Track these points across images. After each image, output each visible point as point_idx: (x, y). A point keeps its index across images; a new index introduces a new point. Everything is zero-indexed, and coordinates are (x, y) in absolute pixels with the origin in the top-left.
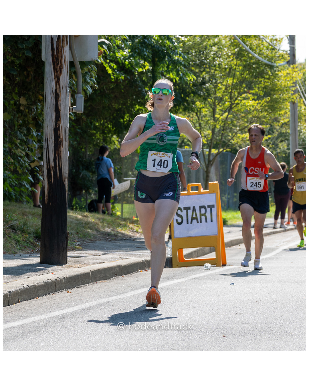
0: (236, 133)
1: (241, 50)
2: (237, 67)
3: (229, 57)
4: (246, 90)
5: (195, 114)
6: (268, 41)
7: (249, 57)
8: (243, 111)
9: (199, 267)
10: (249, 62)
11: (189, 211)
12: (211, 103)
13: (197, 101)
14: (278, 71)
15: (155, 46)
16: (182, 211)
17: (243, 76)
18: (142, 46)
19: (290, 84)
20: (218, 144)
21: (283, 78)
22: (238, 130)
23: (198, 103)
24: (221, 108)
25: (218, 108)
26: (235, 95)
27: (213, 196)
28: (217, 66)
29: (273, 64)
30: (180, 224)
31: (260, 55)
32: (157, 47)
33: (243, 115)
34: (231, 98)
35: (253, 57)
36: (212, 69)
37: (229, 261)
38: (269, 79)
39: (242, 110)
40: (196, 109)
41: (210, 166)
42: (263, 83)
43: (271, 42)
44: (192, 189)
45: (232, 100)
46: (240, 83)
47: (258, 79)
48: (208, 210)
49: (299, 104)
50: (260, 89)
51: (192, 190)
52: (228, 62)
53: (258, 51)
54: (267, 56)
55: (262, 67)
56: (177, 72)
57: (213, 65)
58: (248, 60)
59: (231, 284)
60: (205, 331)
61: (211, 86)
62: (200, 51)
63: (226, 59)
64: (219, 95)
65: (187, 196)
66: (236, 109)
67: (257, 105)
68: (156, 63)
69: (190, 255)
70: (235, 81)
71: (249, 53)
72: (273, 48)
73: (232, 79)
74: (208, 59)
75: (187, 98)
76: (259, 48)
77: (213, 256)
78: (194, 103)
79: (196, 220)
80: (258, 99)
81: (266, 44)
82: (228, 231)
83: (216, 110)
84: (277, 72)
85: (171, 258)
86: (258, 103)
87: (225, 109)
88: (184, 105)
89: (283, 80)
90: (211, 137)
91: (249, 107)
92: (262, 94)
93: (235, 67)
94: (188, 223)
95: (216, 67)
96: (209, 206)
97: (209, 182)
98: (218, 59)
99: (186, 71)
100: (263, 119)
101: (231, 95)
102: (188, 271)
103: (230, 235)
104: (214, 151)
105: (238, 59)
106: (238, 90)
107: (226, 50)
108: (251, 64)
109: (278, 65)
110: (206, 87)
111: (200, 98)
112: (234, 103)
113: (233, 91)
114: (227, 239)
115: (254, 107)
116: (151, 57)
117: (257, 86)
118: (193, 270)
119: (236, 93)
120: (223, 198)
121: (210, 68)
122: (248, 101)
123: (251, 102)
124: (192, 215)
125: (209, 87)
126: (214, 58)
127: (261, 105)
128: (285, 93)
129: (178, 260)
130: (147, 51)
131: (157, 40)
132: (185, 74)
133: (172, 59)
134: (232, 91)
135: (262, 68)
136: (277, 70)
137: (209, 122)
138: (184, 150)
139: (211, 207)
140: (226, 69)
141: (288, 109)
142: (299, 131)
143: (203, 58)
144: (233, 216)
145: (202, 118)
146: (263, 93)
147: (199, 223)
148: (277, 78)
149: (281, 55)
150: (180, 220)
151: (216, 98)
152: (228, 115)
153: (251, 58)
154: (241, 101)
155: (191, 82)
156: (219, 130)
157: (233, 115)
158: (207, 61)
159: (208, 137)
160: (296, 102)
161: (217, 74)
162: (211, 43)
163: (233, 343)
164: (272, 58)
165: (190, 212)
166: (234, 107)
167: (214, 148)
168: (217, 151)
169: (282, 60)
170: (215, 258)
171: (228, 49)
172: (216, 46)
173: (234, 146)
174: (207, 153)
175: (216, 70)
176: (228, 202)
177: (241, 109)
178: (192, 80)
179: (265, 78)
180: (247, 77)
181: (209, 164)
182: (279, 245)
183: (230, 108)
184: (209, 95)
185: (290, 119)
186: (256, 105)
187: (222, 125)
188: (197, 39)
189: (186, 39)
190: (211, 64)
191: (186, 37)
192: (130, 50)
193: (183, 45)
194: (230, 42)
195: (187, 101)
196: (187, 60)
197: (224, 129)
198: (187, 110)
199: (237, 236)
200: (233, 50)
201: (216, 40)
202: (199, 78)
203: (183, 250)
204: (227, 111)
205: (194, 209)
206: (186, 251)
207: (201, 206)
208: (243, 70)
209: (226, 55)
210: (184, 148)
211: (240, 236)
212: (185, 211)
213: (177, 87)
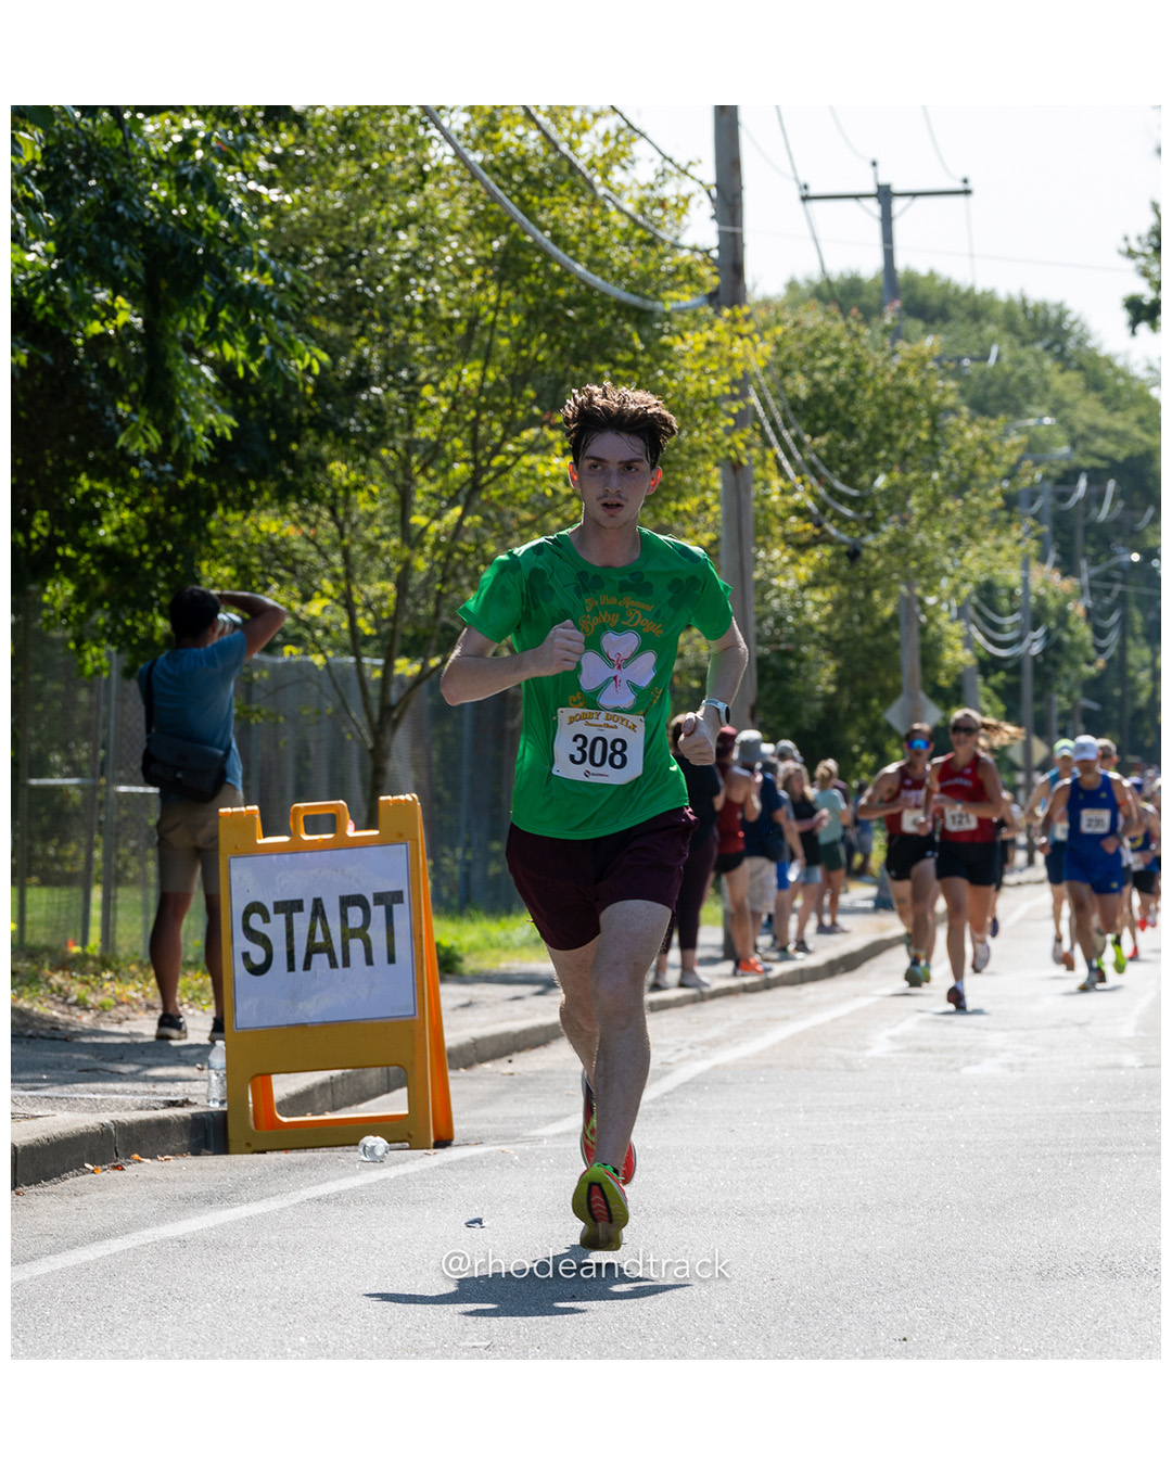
1: (515, 244)
2: (500, 317)
4: (536, 410)
5: (326, 514)
6: (629, 207)
7: (549, 274)
8: (524, 500)
9: (338, 1152)
10: (552, 297)
11: (296, 916)
12: (392, 466)
13: (332, 459)
14: (670, 333)
15: (159, 231)
16: (266, 919)
17: (524, 353)
18: (102, 230)
19: (718, 386)
20: (426, 638)
21: (688, 363)
23: (337, 468)
24: (433, 488)
25: (423, 488)
26: (492, 434)
27: (398, 855)
28: (418, 310)
29: (649, 305)
30: (258, 970)
31: (596, 269)
32: (165, 234)
33: (526, 515)
34: (475, 444)
35: (568, 273)
36: (398, 326)
37: (463, 1127)
38: (632, 366)
39: (523, 495)
40: (328, 493)
41: (388, 731)
43: (644, 214)
44: (313, 824)
45: (480, 454)
46: (513, 386)
47: (585, 364)
48: (378, 912)
49: (758, 472)
51: (307, 833)
52: (464, 293)
53: (585, 250)
54: (625, 271)
55: (603, 316)
56: (253, 335)
57: (400, 308)
58: (546, 287)
59: (470, 1224)
61: (394, 394)
62: (347, 251)
63: (455, 281)
64: (424, 432)
65: (287, 857)
66: (495, 493)
68: (161, 297)
69: (301, 1101)
70: (491, 375)
71: (548, 258)
72: (648, 236)
73: (478, 364)
74: (379, 281)
75: (294, 447)
76: (589, 238)
77: (395, 1104)
78: (320, 463)
79: (325, 956)
81: (623, 223)
82: (464, 1001)
83: (414, 493)
84: (665, 339)
85: (224, 1114)
87: (452, 493)
88: (278, 475)
89: (692, 371)
90: (393, 607)
91: (553, 485)
93: (491, 316)
94: (291, 968)
95: (413, 318)
96: (380, 898)
97: (382, 798)
98: (423, 282)
99: (286, 334)
102: (290, 1167)
103: (469, 1016)
104: (406, 667)
105: (506, 284)
106: (506, 414)
107: (454, 245)
108: (560, 306)
109: (668, 307)
110: (372, 398)
111: (344, 446)
112: (489, 467)
113: (484, 417)
114: (458, 1031)
116: (140, 275)
118: (314, 1165)
119: (496, 426)
120: (446, 861)
121: (386, 320)
122: (546, 459)
123: (557, 464)
124: (312, 935)
125: (383, 398)
126: (403, 279)
128: (699, 426)
129: (252, 1123)
130: (126, 250)
131: (167, 201)
132: (285, 344)
133: (229, 284)
134: (478, 416)
135: (603, 324)
136: (666, 330)
137: (384, 545)
138: (279, 660)
139: (389, 900)
140: (450, 322)
141: (714, 491)
142: (759, 582)
143: (359, 278)
144: (487, 939)
145: (354, 526)
147: (341, 969)
148: (665, 363)
149: (683, 269)
150: (258, 956)
151: (411, 446)
152: (462, 518)
153: (559, 281)
154: (517, 456)
155: (310, 380)
156: (429, 579)
157: (486, 518)
158: (374, 290)
159: (381, 610)
160: (745, 461)
161: (415, 347)
162: (392, 216)
164: (645, 280)
165: (301, 922)
166: (490, 482)
167: (406, 653)
168: (416, 668)
169: (687, 287)
170: (406, 1112)
171: (464, 241)
172: (412, 227)
174: (378, 674)
175: (412, 329)
176: (466, 877)
177: (518, 490)
178: (316, 370)
179: (616, 364)
180: (540, 357)
181: (385, 719)
182: (672, 1060)
183: (474, 485)
184: (383, 433)
185: (722, 534)
187: (436, 558)
188: (336, 200)
189: (288, 199)
190: (393, 303)
191: (287, 191)
192: (51, 246)
193: (276, 223)
194: (471, 212)
195: (291, 459)
196: (293, 288)
197: (447, 572)
198: (292, 497)
199: (501, 1021)
200: (483, 246)
201: (413, 204)
202: (342, 360)
203: (275, 1078)
204: (462, 498)
205: (318, 908)
206: (284, 1086)
207: (349, 897)
208: (527, 330)
209: (452, 268)
210: (282, 654)
211: (514, 1019)
212: (282, 917)
213: (252, 401)
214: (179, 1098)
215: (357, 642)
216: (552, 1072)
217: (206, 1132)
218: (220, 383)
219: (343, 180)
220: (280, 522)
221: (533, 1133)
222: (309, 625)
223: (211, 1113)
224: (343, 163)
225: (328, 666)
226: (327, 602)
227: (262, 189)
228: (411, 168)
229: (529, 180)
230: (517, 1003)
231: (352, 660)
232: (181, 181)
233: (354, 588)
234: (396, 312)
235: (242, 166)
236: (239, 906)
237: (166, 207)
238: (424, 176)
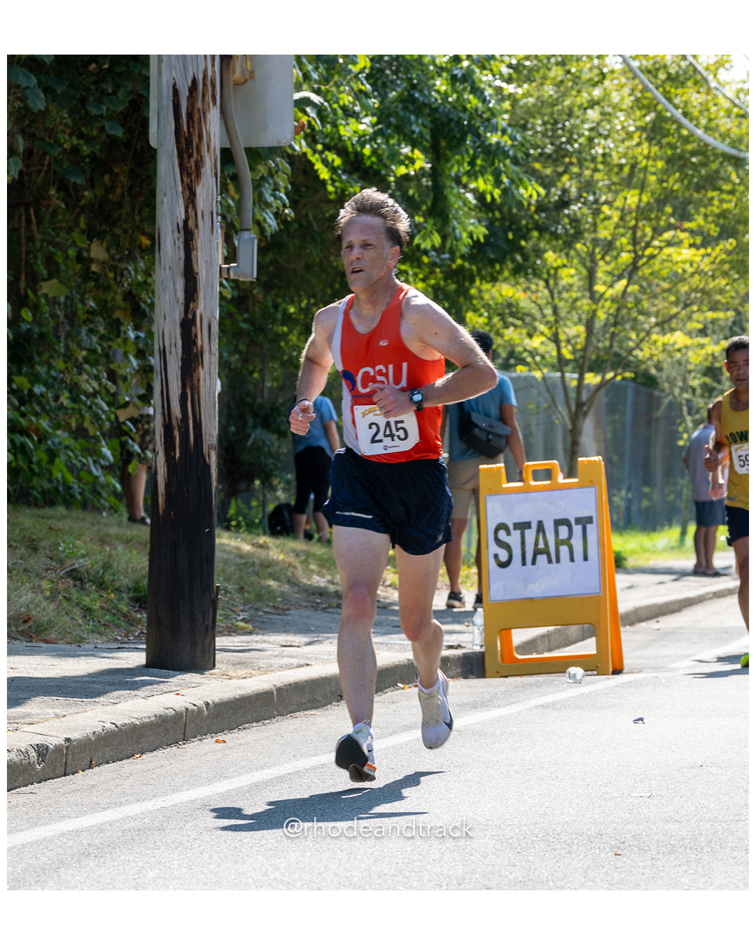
0: (648, 333)
1: (660, 118)
2: (650, 163)
3: (630, 136)
4: (672, 220)
5: (542, 283)
6: (731, 95)
7: (681, 136)
8: (665, 275)
9: (553, 677)
10: (682, 150)
11: (527, 531)
12: (583, 255)
13: (545, 251)
15: (440, 110)
16: (509, 533)
17: (665, 185)
18: (405, 108)
20: (603, 361)
22: (652, 325)
23: (550, 256)
24: (609, 268)
25: (602, 269)
26: (645, 235)
27: (590, 494)
28: (600, 159)
29: (742, 155)
30: (503, 565)
31: (710, 132)
32: (444, 112)
33: (665, 285)
34: (634, 242)
35: (692, 135)
36: (587, 168)
37: (629, 662)
38: (732, 192)
39: (664, 273)
40: (545, 271)
41: (581, 417)
42: (716, 202)
43: (739, 98)
44: (537, 475)
45: (638, 248)
46: (658, 204)
47: (703, 192)
48: (577, 529)
50: (710, 219)
51: (535, 480)
52: (628, 148)
53: (703, 121)
54: (728, 133)
55: (714, 161)
56: (497, 175)
57: (588, 157)
58: (679, 144)
59: (636, 721)
60: (569, 841)
61: (585, 210)
62: (556, 122)
63: (623, 141)
64: (604, 233)
65: (521, 495)
66: (647, 271)
67: (702, 261)
68: (441, 152)
69: (529, 646)
70: (645, 198)
71: (680, 126)
72: (742, 112)
73: (637, 192)
74: (576, 141)
75: (523, 243)
76: (706, 114)
77: (588, 647)
78: (539, 253)
79: (544, 556)
80: (705, 244)
81: (727, 104)
82: (628, 584)
83: (596, 272)
85: (483, 654)
86: (703, 256)
87: (620, 271)
88: (513, 260)
90: (584, 342)
91: (682, 265)
92: (714, 230)
93: (644, 162)
94: (524, 564)
95: (596, 163)
96: (578, 521)
97: (580, 459)
98: (603, 141)
99: (518, 174)
100: (718, 297)
101: (634, 233)
102: (524, 686)
103: (632, 594)
104: (592, 379)
105: (654, 142)
106: (654, 222)
107: (622, 118)
108: (687, 155)
110: (571, 212)
111: (554, 243)
112: (643, 256)
113: (640, 224)
114: (626, 604)
115: (695, 265)
116: (428, 137)
117: (702, 210)
118: (538, 685)
119: (648, 231)
120: (616, 499)
121: (580, 164)
122: (678, 250)
123: (686, 253)
124: (536, 543)
125: (579, 214)
126: (590, 140)
127: (711, 259)
129: (499, 658)
130: (420, 121)
131: (446, 92)
132: (516, 180)
133: (483, 142)
134: (637, 224)
135: (714, 166)
137: (579, 303)
138: (515, 374)
139: (584, 522)
140: (621, 167)
143: (564, 139)
144: (641, 547)
145: (560, 293)
146: (718, 229)
147: (554, 565)
150: (503, 555)
151: (595, 242)
152: (627, 287)
153: (686, 140)
154: (661, 248)
155: (532, 202)
156: (605, 325)
157: (641, 286)
158: (572, 146)
159: (576, 343)
161: (598, 181)
162: (584, 100)
163: (641, 871)
164: (740, 140)
165: (530, 535)
166: (644, 264)
167: (591, 370)
168: (598, 379)
170: (595, 652)
171: (628, 116)
172: (596, 108)
173: (643, 367)
174: (574, 383)
175: (596, 170)
176: (628, 509)
177: (661, 270)
179: (722, 191)
180: (675, 187)
181: (579, 411)
183: (634, 267)
184: (578, 235)
186: (698, 259)
187: (611, 311)
188: (549, 90)
189: (520, 91)
190: (584, 155)
191: (519, 86)
192: (375, 119)
193: (513, 106)
194: (632, 98)
195: (521, 250)
196: (522, 145)
197: (616, 320)
198: (522, 274)
199: (652, 597)
200: (640, 119)
201: (597, 93)
202: (553, 190)
203: (513, 631)
204: (626, 274)
205: (541, 528)
206: (519, 636)
207: (560, 520)
208: (667, 170)
209: (621, 132)
210: (515, 371)
211: (659, 595)
212: (518, 532)
213: (497, 214)
214: (455, 644)
215: (561, 363)
216: (683, 628)
217: (472, 665)
218: (479, 205)
219: (554, 79)
220: (515, 290)
221: (673, 665)
222: (533, 353)
223: (475, 653)
224: (554, 68)
225: (544, 379)
226: (543, 339)
227: (504, 85)
228: (596, 71)
229: (670, 78)
230: (661, 586)
231: (559, 374)
232: (454, 79)
233: (560, 330)
234: (586, 160)
235: (491, 70)
236: (492, 525)
237: (445, 96)
238: (603, 76)
